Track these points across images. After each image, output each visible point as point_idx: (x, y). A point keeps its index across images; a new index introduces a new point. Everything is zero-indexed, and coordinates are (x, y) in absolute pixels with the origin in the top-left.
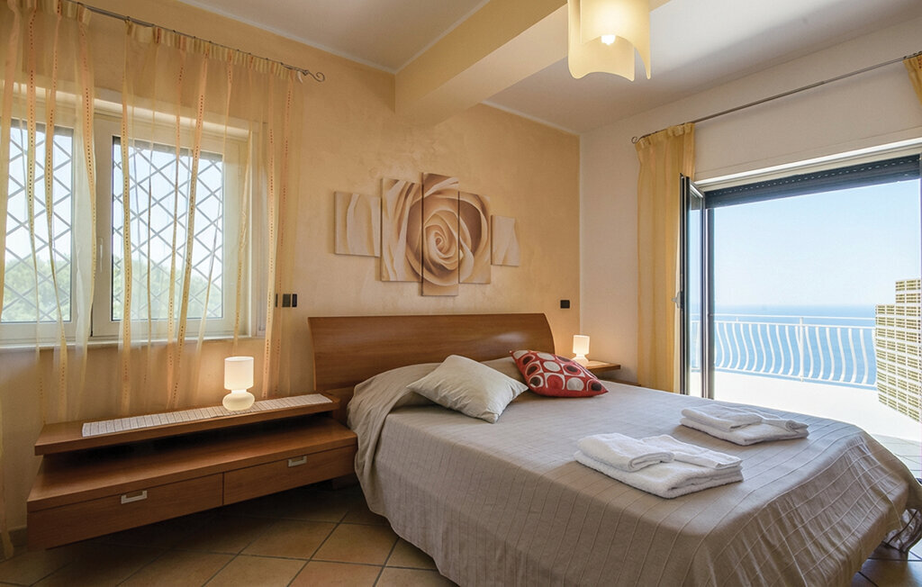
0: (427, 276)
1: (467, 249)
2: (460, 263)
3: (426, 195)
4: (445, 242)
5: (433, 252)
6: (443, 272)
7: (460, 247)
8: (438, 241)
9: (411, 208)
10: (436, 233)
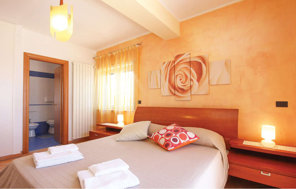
0: (177, 93)
1: (195, 80)
2: (191, 87)
3: (175, 64)
4: (184, 79)
5: (179, 84)
6: (183, 91)
7: (191, 80)
8: (181, 79)
9: (170, 70)
10: (180, 77)
